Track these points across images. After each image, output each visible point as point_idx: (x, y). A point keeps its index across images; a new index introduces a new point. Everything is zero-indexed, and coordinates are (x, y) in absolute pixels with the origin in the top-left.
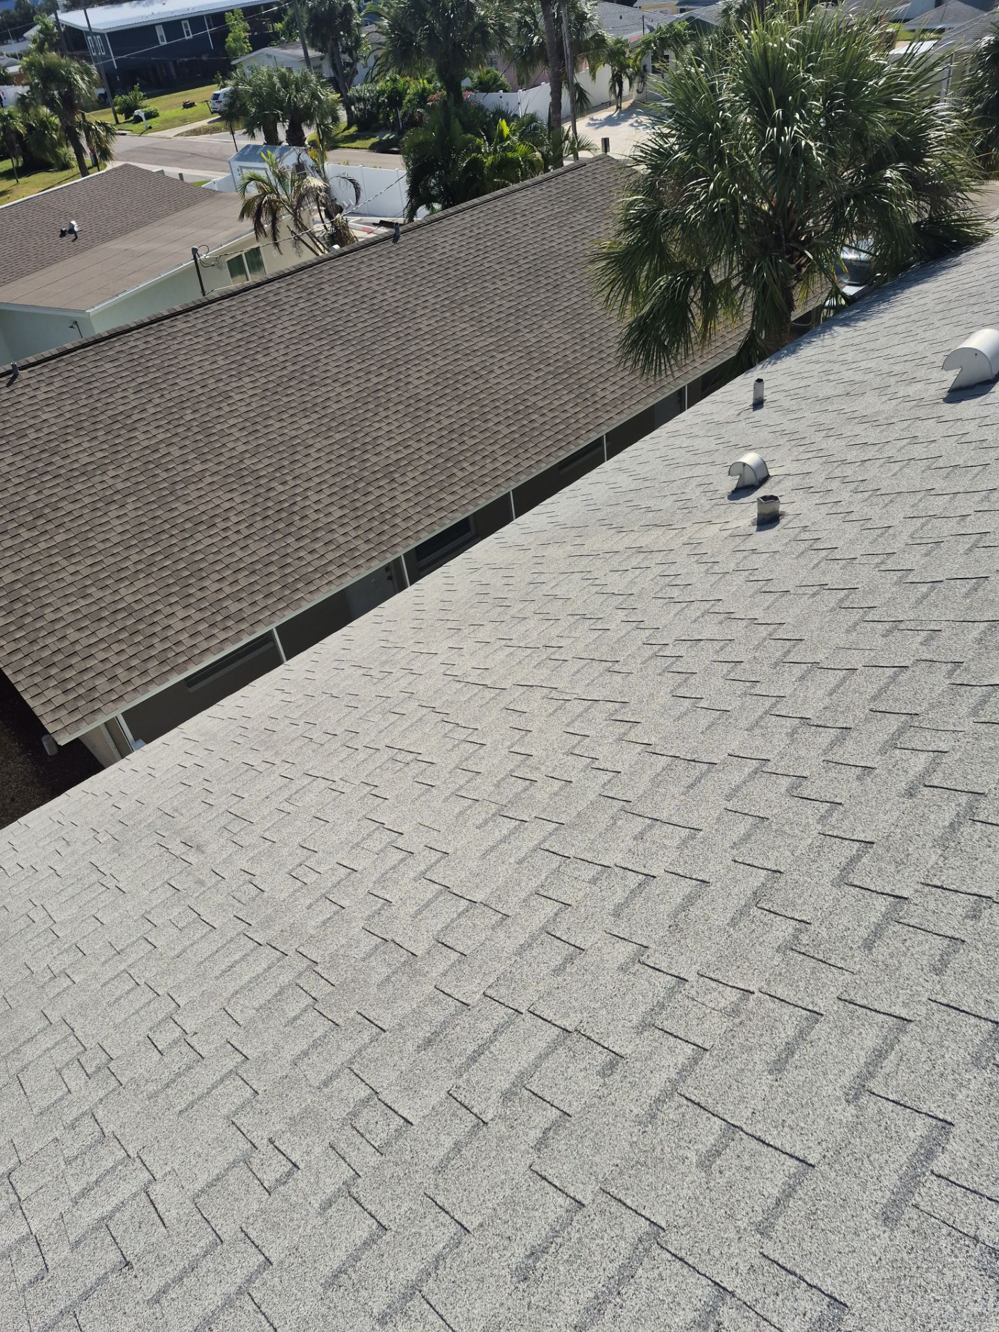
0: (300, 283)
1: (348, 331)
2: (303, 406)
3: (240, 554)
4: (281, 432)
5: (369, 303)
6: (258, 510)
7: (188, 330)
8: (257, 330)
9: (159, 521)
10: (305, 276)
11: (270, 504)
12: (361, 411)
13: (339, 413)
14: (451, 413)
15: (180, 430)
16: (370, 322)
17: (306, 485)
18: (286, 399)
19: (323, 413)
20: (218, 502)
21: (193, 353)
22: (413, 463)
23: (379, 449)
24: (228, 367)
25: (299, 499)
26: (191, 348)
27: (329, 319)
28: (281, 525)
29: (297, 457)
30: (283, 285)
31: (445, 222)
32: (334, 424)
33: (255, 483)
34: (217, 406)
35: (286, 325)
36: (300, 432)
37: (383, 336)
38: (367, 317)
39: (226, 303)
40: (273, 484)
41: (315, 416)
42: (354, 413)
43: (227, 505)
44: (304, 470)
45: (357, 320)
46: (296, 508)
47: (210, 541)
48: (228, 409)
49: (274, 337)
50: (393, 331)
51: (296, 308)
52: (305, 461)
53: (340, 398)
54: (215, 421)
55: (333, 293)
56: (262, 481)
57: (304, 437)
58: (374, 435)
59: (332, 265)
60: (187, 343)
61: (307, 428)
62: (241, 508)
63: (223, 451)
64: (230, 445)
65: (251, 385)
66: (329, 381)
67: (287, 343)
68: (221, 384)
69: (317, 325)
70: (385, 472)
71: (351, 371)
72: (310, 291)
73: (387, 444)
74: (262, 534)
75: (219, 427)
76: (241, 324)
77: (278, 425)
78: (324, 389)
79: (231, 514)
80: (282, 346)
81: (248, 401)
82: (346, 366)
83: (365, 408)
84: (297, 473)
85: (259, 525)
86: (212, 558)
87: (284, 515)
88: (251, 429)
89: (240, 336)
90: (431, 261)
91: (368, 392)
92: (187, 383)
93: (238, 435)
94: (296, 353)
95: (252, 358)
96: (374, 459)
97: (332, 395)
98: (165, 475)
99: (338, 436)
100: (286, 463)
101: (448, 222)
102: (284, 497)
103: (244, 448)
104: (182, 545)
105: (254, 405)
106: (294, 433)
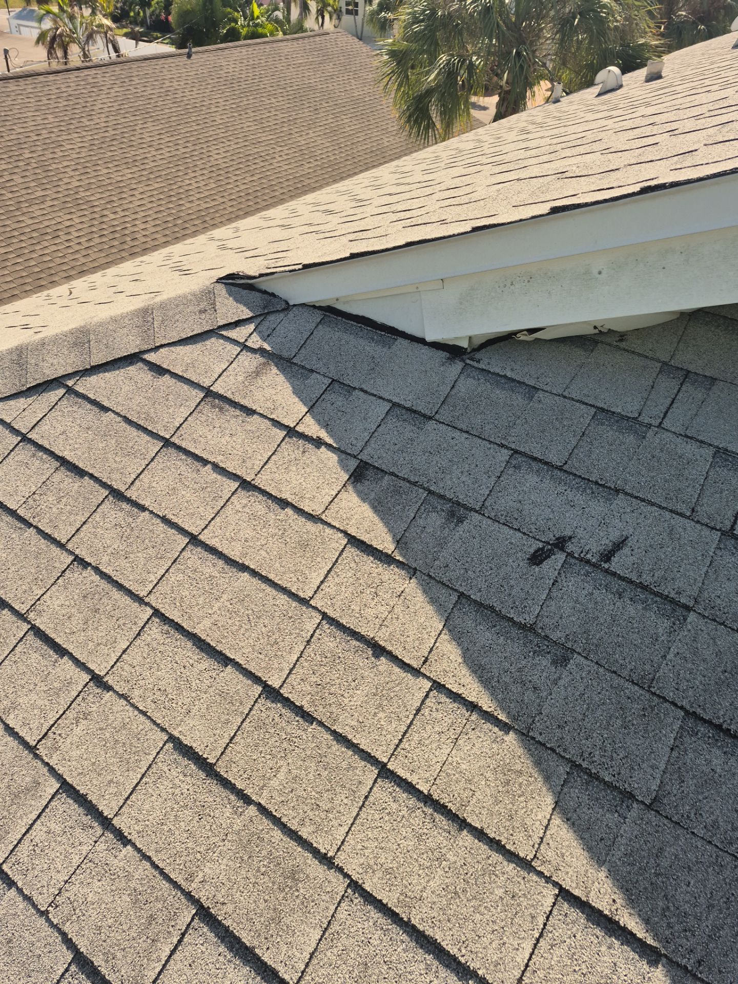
0: (113, 73)
1: (157, 113)
2: (126, 160)
3: (83, 260)
4: (109, 176)
5: (172, 96)
6: (94, 229)
7: (20, 92)
8: (80, 101)
9: (8, 229)
10: (117, 69)
11: (105, 226)
12: (173, 170)
13: (156, 169)
14: (246, 181)
15: (21, 164)
16: (174, 110)
17: (134, 217)
18: (110, 154)
19: (143, 167)
20: (60, 220)
21: (26, 109)
22: (220, 212)
23: (191, 198)
24: (58, 124)
25: (129, 225)
26: (24, 105)
27: (141, 103)
28: (116, 243)
29: (124, 196)
30: (99, 72)
31: (227, 52)
32: (152, 176)
33: (91, 210)
34: (51, 151)
35: (105, 101)
36: (124, 178)
37: (186, 121)
38: (172, 105)
39: (51, 77)
40: (105, 212)
41: (136, 169)
42: (168, 171)
43: (68, 223)
44: (131, 206)
45: (164, 107)
46: (127, 232)
47: (55, 248)
48: (61, 154)
49: (95, 108)
50: (194, 118)
51: (112, 91)
52: (131, 199)
53: (156, 159)
54: (51, 161)
55: (141, 85)
56: (96, 209)
57: (129, 182)
58: (187, 188)
59: (140, 65)
60: (20, 101)
61: (130, 176)
62: (80, 226)
63: (60, 183)
64: (66, 180)
65: (79, 140)
66: (144, 146)
67: (107, 114)
68: (53, 135)
69: (131, 105)
70: (198, 215)
71: (163, 141)
72: (123, 80)
73: (198, 196)
74: (100, 247)
75: (54, 166)
76: (65, 94)
77: (106, 171)
78: (141, 151)
79: (72, 230)
80: (103, 115)
81: (78, 150)
82: (158, 137)
83: (177, 168)
84: (125, 207)
85: (97, 241)
86: (58, 261)
87: (117, 235)
88: (82, 171)
89: (66, 103)
90: (218, 76)
91: (178, 158)
92: (23, 130)
93: (72, 173)
94: (115, 122)
95: (78, 120)
96: (188, 205)
97: (148, 156)
98: (10, 195)
99: (157, 186)
100: (115, 199)
101: (229, 52)
102: (116, 223)
103: (78, 184)
104: (32, 248)
105: (83, 155)
106: (119, 179)
